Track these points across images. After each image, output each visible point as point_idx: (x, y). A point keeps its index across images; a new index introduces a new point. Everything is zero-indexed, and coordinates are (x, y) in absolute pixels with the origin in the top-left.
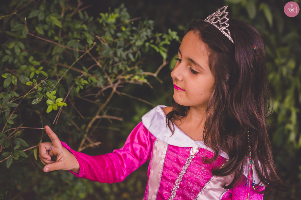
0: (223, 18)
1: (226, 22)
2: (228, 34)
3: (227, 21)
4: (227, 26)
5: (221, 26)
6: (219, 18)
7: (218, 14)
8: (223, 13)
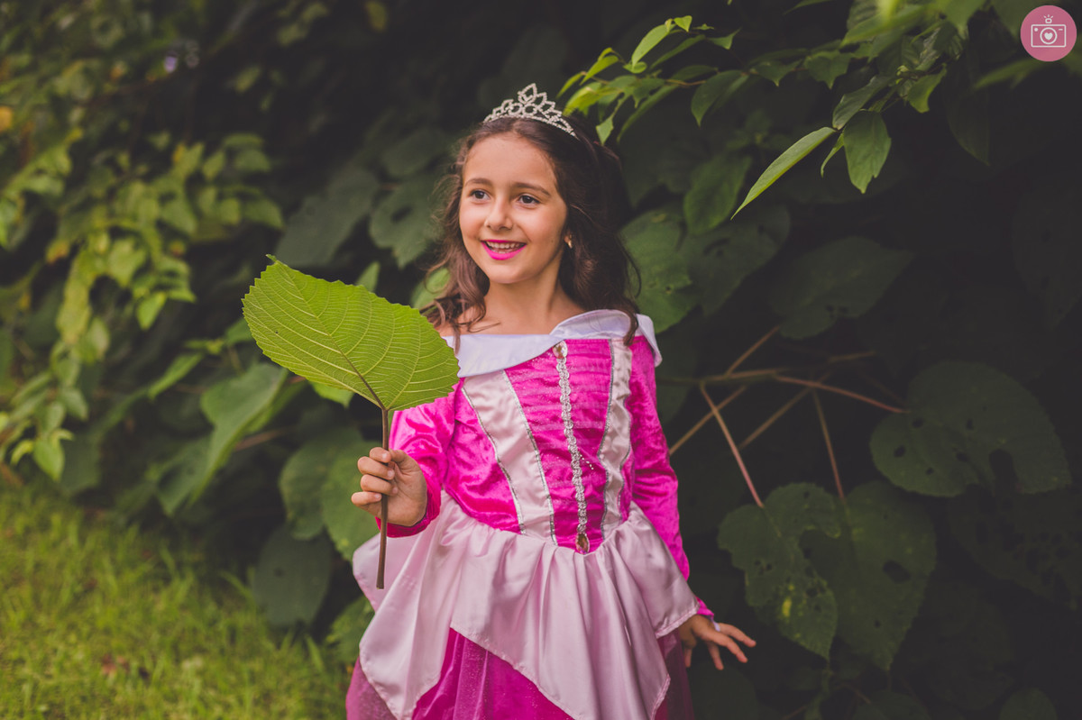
0: (543, 104)
1: (552, 109)
2: (566, 127)
3: (553, 106)
6: (533, 105)
7: (526, 99)
8: (536, 95)
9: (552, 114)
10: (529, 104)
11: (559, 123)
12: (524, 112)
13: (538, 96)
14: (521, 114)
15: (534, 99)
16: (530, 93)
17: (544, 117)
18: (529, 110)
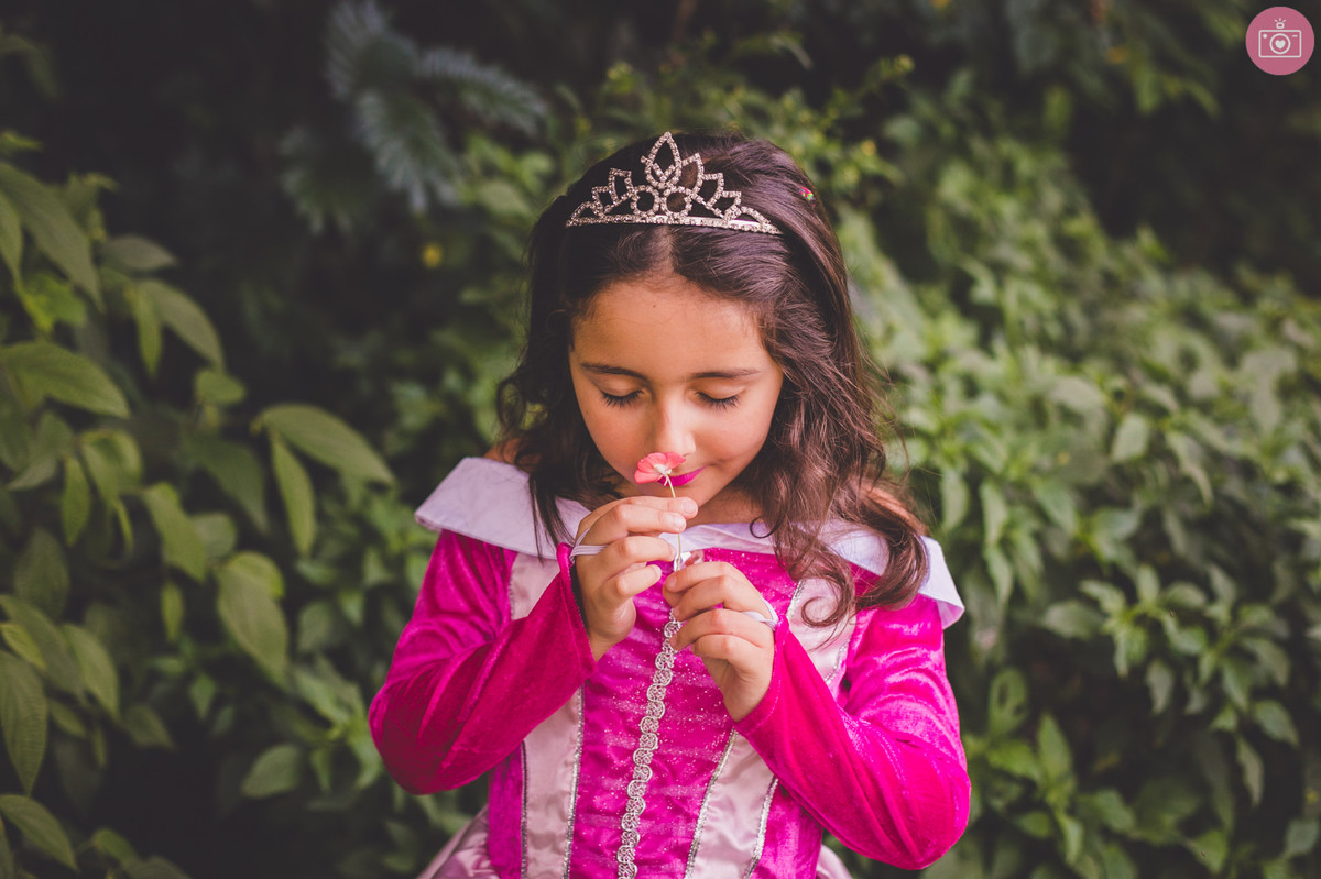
0: (700, 183)
1: (720, 189)
2: (755, 220)
3: (721, 183)
4: (738, 201)
5: (717, 212)
6: (682, 189)
7: (664, 176)
8: (679, 165)
10: (672, 188)
12: (664, 208)
13: (686, 163)
14: (659, 212)
15: (678, 173)
16: (665, 158)
18: (675, 203)
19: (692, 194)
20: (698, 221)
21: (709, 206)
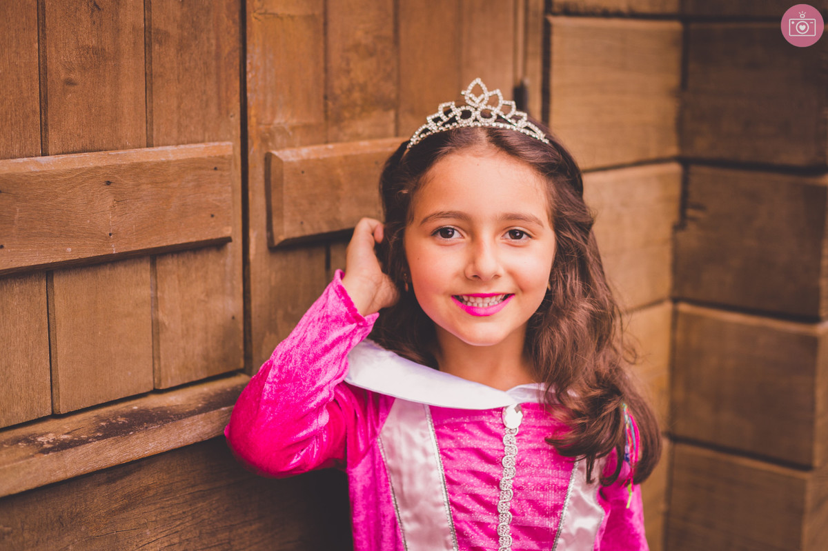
0: (501, 105)
1: (513, 110)
3: (515, 107)
4: (524, 119)
6: (489, 107)
7: (477, 100)
8: (487, 95)
9: (517, 118)
10: (483, 107)
11: (527, 128)
12: (479, 117)
13: (491, 93)
14: (476, 120)
15: (487, 99)
16: (477, 91)
17: (505, 121)
18: (486, 114)
19: (496, 111)
20: (501, 125)
21: (507, 117)
